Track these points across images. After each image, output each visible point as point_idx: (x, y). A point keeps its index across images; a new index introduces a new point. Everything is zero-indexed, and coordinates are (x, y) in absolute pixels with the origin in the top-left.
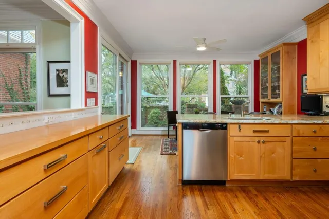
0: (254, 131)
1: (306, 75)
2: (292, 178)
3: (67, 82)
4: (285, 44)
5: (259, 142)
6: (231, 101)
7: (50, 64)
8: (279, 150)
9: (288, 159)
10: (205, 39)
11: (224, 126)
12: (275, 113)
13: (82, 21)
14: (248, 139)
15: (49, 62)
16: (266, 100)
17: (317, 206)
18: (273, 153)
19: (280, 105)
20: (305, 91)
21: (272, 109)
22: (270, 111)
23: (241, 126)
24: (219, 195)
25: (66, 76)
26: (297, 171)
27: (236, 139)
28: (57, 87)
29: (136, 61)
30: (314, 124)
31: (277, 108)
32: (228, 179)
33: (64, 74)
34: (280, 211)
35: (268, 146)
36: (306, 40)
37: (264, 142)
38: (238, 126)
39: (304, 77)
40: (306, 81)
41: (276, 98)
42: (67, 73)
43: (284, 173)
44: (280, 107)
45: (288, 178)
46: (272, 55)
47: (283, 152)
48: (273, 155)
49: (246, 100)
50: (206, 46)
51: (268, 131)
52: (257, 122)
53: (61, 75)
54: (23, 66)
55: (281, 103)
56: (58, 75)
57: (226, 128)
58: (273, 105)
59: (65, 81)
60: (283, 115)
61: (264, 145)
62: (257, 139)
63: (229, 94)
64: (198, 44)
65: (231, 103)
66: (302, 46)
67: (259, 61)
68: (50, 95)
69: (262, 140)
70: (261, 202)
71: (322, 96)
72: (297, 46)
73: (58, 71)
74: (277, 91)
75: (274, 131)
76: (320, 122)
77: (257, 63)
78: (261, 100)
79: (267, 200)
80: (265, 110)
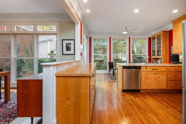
0: (152, 69)
1: (172, 46)
2: (167, 88)
3: (71, 48)
4: (163, 31)
5: (154, 74)
6: (136, 57)
7: (63, 41)
8: (162, 77)
9: (165, 81)
10: (126, 28)
11: (140, 67)
12: (159, 62)
13: (80, 23)
14: (149, 72)
15: (63, 40)
16: (154, 57)
17: (176, 97)
18: (159, 78)
19: (161, 59)
20: (172, 53)
21: (157, 61)
22: (156, 62)
23: (147, 67)
24: (139, 95)
25: (70, 46)
26: (169, 85)
27: (145, 72)
28: (66, 51)
29: (91, 37)
30: (175, 66)
31: (159, 60)
32: (142, 89)
33: (69, 45)
34: (163, 99)
35: (158, 75)
36: (172, 30)
37: (156, 74)
38: (145, 67)
39: (172, 47)
40: (172, 48)
41: (159, 56)
42: (71, 45)
43: (164, 86)
44: (161, 60)
45: (166, 88)
46: (157, 36)
47: (163, 78)
48: (160, 79)
49: (144, 57)
50: (127, 31)
51: (157, 69)
52: (153, 65)
53: (68, 45)
54: (32, 39)
55: (162, 58)
56: (67, 46)
57: (141, 68)
58: (158, 59)
59: (70, 48)
60: (162, 63)
61: (156, 75)
62: (153, 72)
63: (135, 54)
64: (123, 31)
65: (136, 59)
66: (171, 33)
67: (151, 38)
68: (63, 54)
69: (155, 73)
70: (155, 97)
71: (179, 55)
72: (168, 32)
73: (67, 44)
74: (160, 53)
75: (160, 69)
76: (178, 65)
77: (150, 39)
78: (152, 57)
79: (157, 96)
80: (154, 61)
